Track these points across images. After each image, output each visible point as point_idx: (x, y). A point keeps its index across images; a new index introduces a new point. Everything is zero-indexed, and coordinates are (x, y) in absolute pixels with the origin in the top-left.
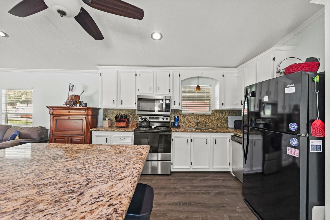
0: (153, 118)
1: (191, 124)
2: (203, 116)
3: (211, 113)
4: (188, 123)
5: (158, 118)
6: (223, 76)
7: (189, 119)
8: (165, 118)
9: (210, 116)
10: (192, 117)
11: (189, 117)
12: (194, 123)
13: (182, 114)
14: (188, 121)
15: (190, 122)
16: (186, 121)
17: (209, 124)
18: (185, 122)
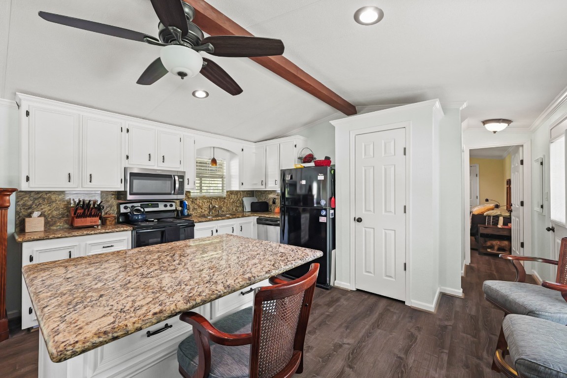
0: (148, 206)
1: (203, 211)
2: (217, 199)
3: (225, 195)
4: (199, 211)
5: (157, 206)
6: (243, 150)
7: (201, 204)
8: (168, 204)
9: (225, 198)
10: (205, 201)
11: (201, 202)
12: (206, 209)
13: (191, 198)
14: (199, 206)
15: (202, 209)
16: (196, 207)
17: (224, 209)
18: (194, 209)
